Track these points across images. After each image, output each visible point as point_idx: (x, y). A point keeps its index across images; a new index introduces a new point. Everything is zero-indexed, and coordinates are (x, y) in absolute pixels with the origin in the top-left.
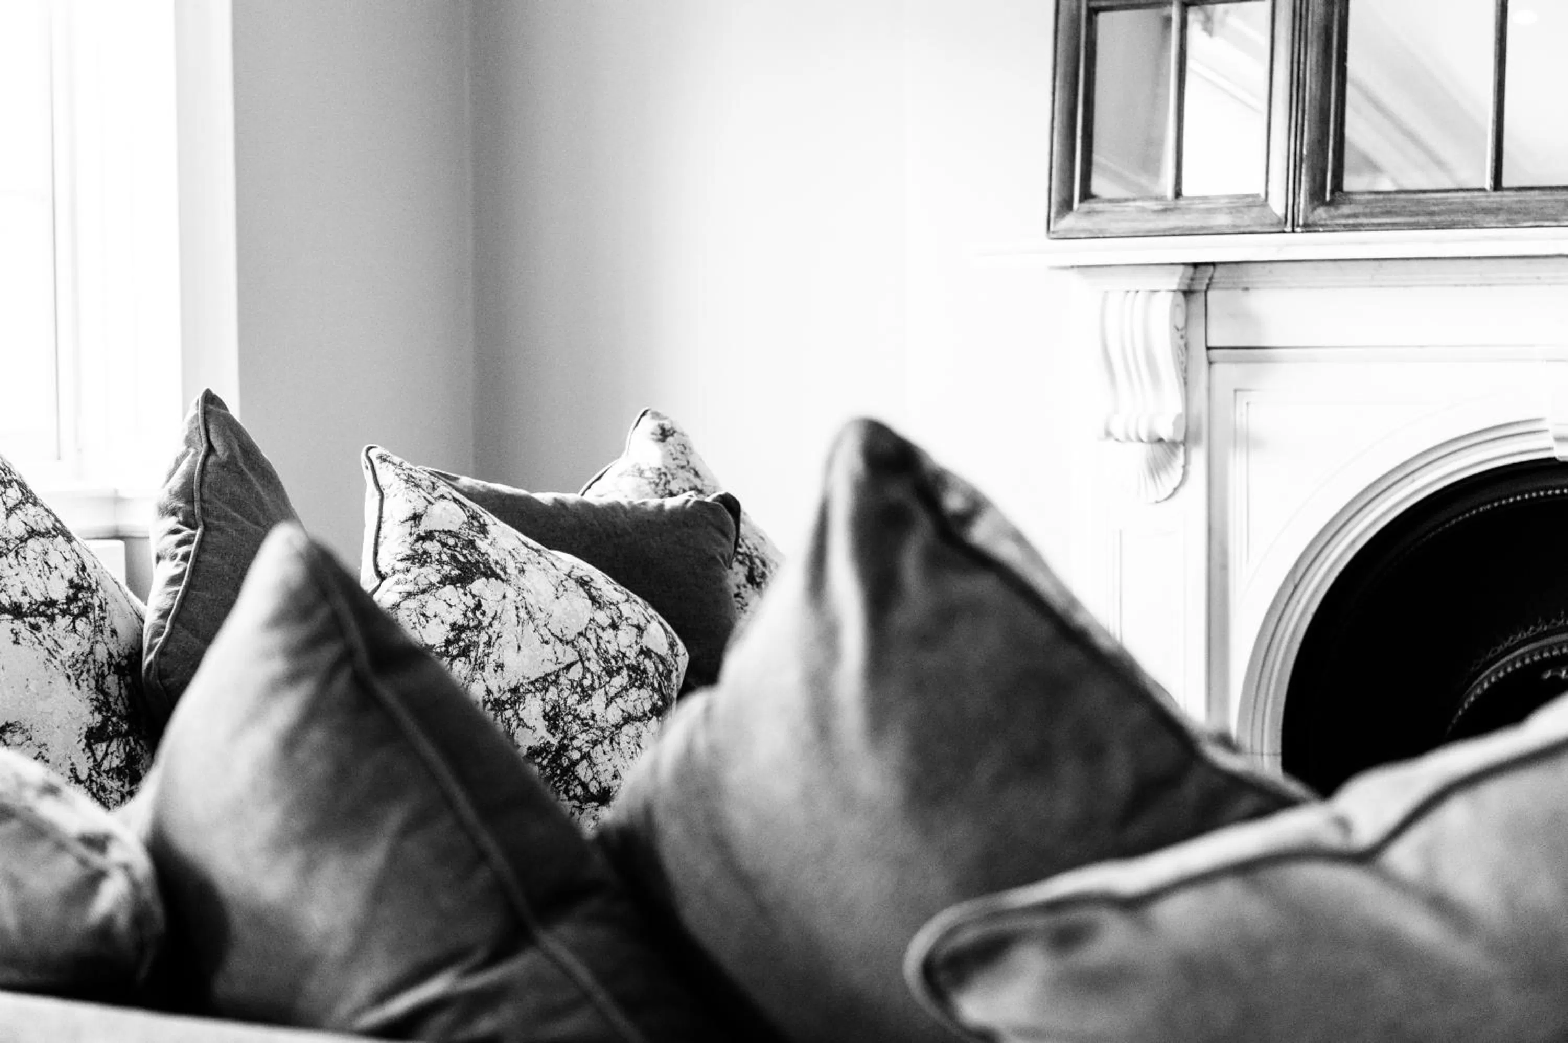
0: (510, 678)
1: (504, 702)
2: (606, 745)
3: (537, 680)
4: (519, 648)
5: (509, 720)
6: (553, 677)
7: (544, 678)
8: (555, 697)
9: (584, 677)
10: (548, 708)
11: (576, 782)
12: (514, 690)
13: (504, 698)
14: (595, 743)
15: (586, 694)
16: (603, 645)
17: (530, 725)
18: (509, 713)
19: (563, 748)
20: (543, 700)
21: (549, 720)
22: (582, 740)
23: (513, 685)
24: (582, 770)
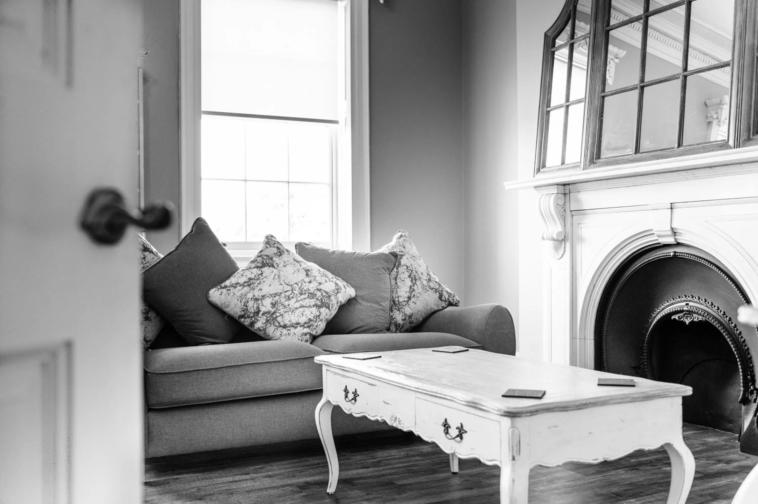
0: (263, 293)
1: (258, 299)
2: (290, 313)
3: (273, 294)
4: (270, 285)
5: (259, 304)
6: (279, 294)
7: (276, 294)
8: (278, 299)
9: (291, 294)
10: (273, 302)
11: (277, 322)
12: (263, 296)
13: (259, 298)
14: (286, 312)
15: (289, 298)
16: (302, 287)
17: (265, 305)
18: (260, 302)
19: (275, 312)
20: (273, 299)
21: (272, 305)
22: (282, 311)
23: (263, 295)
24: (279, 319)
